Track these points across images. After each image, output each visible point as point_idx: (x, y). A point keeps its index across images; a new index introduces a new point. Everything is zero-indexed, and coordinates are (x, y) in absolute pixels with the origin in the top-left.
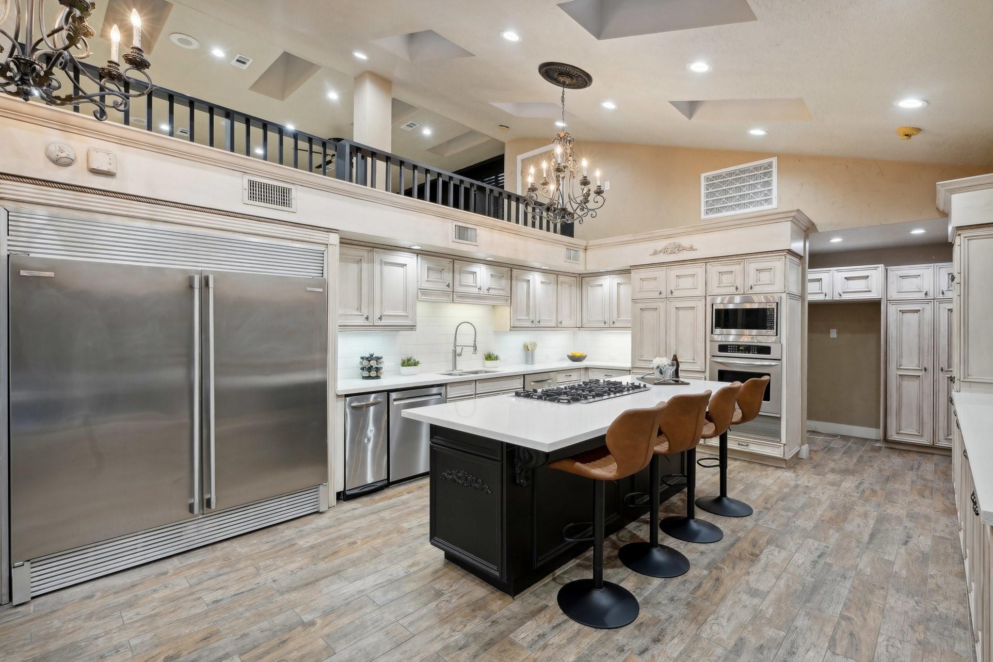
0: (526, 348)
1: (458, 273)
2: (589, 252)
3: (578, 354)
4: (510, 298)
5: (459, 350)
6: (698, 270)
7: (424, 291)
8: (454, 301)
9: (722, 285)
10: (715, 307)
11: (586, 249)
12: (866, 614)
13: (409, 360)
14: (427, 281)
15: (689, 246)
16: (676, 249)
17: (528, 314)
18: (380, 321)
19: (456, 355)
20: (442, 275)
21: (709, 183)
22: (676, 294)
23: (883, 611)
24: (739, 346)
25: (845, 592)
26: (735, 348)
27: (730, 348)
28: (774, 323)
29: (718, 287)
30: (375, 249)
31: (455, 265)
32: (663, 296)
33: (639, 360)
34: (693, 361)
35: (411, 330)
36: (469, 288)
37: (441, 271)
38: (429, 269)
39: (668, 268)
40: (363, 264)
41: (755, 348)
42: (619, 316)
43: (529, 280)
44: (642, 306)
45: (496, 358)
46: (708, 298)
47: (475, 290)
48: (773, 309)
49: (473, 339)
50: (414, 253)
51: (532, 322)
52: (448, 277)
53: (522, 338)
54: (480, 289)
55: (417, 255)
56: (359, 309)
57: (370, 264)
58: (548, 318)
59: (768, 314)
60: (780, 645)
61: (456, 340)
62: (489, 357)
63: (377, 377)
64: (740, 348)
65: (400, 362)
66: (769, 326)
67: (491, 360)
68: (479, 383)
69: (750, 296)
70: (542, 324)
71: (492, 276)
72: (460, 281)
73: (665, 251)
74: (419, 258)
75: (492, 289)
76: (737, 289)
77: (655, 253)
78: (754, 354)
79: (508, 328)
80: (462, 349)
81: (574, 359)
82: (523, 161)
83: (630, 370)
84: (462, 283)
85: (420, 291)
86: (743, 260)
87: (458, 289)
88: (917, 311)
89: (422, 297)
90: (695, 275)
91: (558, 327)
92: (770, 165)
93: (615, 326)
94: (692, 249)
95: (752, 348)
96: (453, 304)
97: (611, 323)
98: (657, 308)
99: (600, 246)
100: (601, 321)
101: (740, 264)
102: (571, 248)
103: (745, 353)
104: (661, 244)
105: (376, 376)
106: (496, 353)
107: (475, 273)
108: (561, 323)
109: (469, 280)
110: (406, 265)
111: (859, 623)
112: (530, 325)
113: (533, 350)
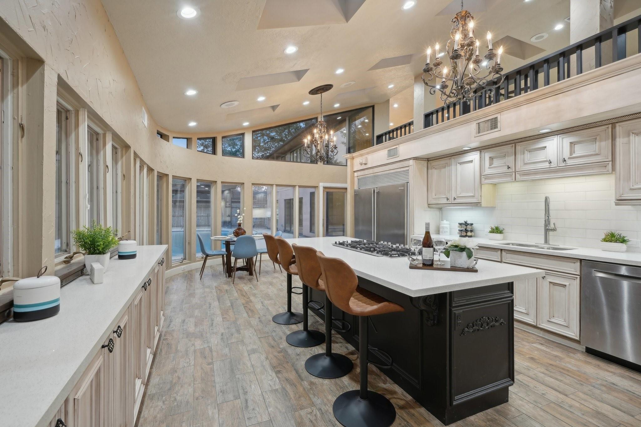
1: (522, 153)
7: (487, 177)
12: (202, 371)
13: (497, 229)
14: (490, 167)
18: (455, 200)
20: (505, 159)
23: (194, 379)
25: (217, 379)
30: (452, 157)
31: (517, 147)
38: (491, 158)
40: (447, 168)
47: (545, 165)
50: (478, 151)
52: (510, 160)
54: (550, 162)
60: (227, 339)
72: (523, 160)
74: (482, 152)
84: (527, 162)
85: (483, 177)
87: (521, 168)
96: (514, 182)
107: (545, 147)
110: (471, 161)
111: (204, 365)
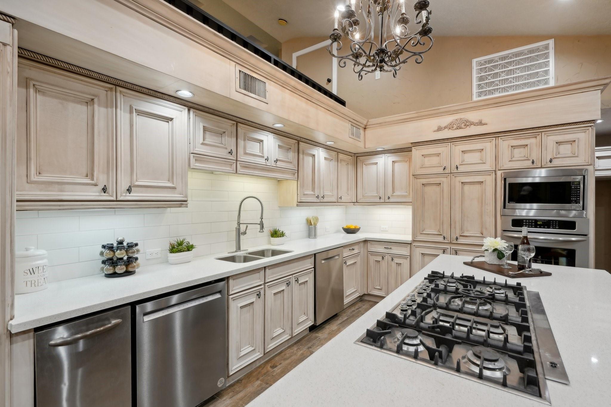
0: (309, 222)
1: (243, 139)
2: (367, 131)
3: (353, 227)
4: (297, 172)
5: (243, 228)
6: (488, 145)
7: (199, 157)
8: (238, 172)
9: (514, 159)
10: (507, 182)
11: (365, 129)
13: (180, 244)
14: (202, 144)
15: (477, 121)
16: (463, 125)
17: (313, 190)
18: (128, 194)
19: (239, 233)
20: (223, 139)
21: (482, 67)
22: (461, 169)
24: (536, 221)
26: (532, 222)
27: (526, 222)
28: (579, 197)
29: (510, 161)
30: (119, 89)
31: (239, 128)
32: (447, 171)
33: (421, 234)
34: (481, 235)
35: (180, 207)
36: (255, 157)
37: (222, 134)
38: (205, 129)
39: (453, 144)
40: (96, 106)
41: (556, 223)
42: (393, 191)
43: (314, 155)
44: (424, 181)
45: (282, 235)
46: (499, 173)
47: (262, 161)
48: (579, 182)
49: (260, 216)
50: (185, 106)
51: (318, 197)
52: (230, 142)
53: (305, 213)
54: (267, 159)
55: (189, 110)
56: (90, 174)
57: (110, 109)
58: (330, 195)
59: (573, 187)
61: (240, 217)
62: (275, 234)
63: (128, 273)
64: (538, 223)
65: (168, 247)
66: (574, 200)
67: (278, 237)
68: (269, 269)
70: (326, 200)
71: (280, 147)
72: (245, 148)
73: (450, 127)
74: (191, 113)
75: (280, 161)
76: (533, 162)
77: (440, 129)
78: (555, 229)
79: (295, 203)
80: (247, 227)
81: (349, 231)
82: (298, 58)
83: (411, 243)
84: (247, 152)
85: (194, 157)
86: (540, 133)
87: (242, 157)
89: (196, 165)
90: (483, 150)
91: (338, 202)
92: (547, 47)
93: (391, 201)
94: (481, 123)
95: (553, 223)
96: (236, 175)
97: (387, 198)
98: (440, 184)
99: (380, 124)
100: (376, 196)
101: (536, 137)
102: (354, 125)
103: (544, 228)
104: (445, 120)
105: (125, 272)
106: (281, 229)
107: (262, 141)
108: (341, 198)
109: (254, 148)
110: (171, 119)
112: (315, 200)
113: (315, 225)
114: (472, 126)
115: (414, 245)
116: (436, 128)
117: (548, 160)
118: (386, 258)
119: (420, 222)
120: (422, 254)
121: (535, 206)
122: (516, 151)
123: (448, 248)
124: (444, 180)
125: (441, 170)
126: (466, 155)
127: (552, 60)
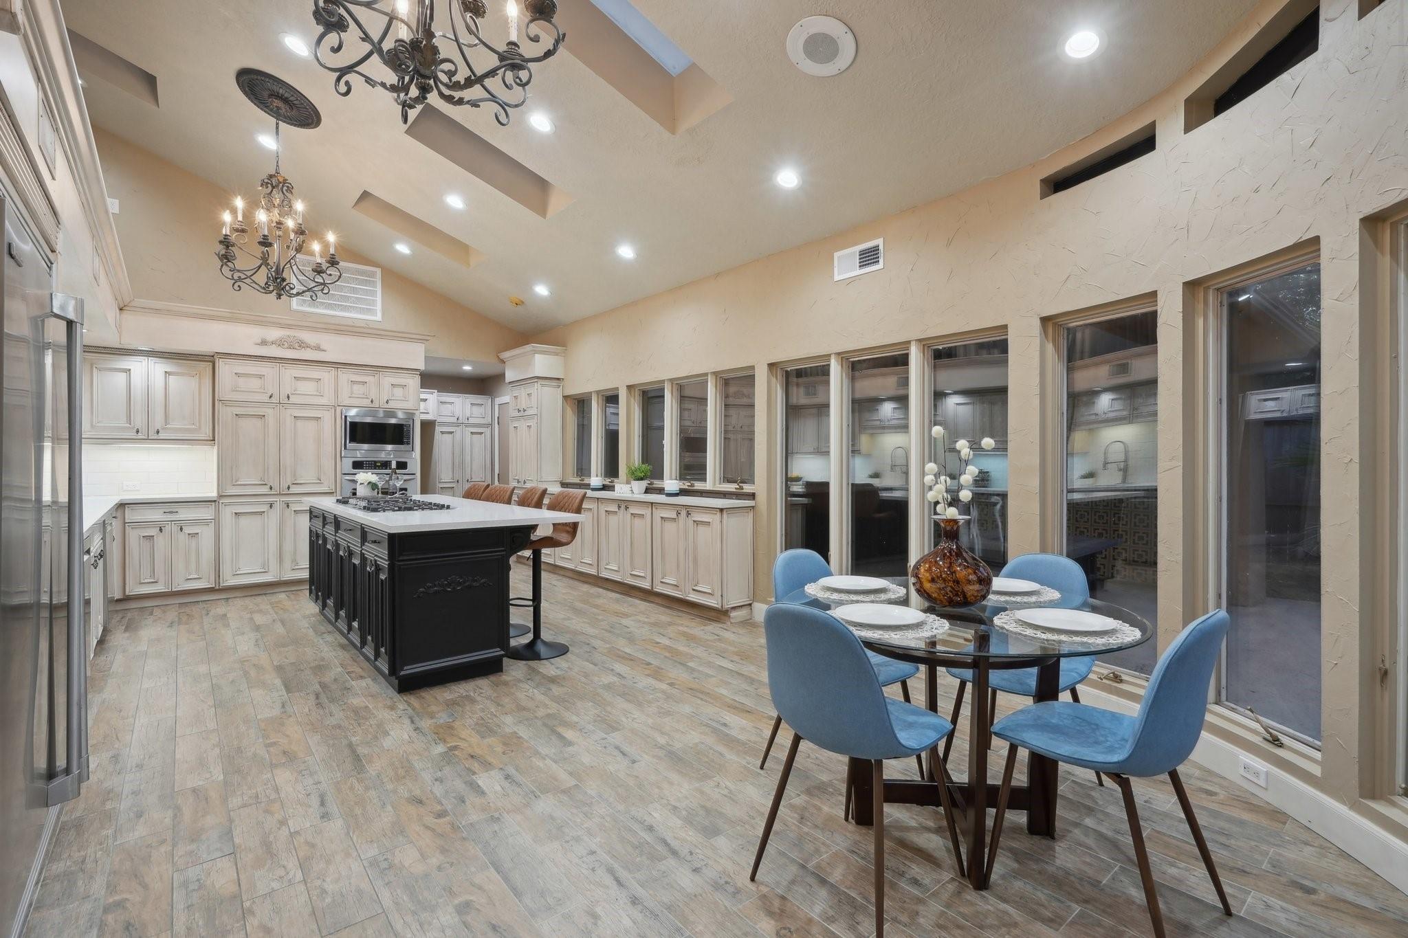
2: (126, 315)
6: (326, 375)
9: (355, 395)
10: (349, 420)
11: (121, 310)
15: (315, 345)
16: (297, 344)
22: (293, 399)
24: (375, 462)
26: (371, 464)
27: (366, 464)
28: (405, 439)
29: (350, 397)
32: (274, 400)
33: (233, 485)
34: (317, 481)
39: (283, 366)
42: (168, 422)
46: (339, 409)
48: (409, 426)
59: (404, 429)
64: (377, 464)
66: (405, 442)
69: (393, 412)
73: (279, 343)
76: (372, 401)
77: (264, 343)
83: (216, 501)
86: (377, 372)
88: (451, 433)
90: (320, 379)
92: (373, 273)
93: (162, 438)
94: (318, 348)
97: (152, 432)
98: (264, 416)
100: (128, 427)
101: (374, 376)
103: (382, 469)
104: (274, 334)
114: (308, 349)
115: (222, 503)
116: (260, 341)
117: (385, 401)
118: (167, 529)
119: (232, 468)
120: (236, 513)
121: (366, 446)
122: (356, 387)
123: (276, 501)
124: (270, 411)
125: (266, 399)
126: (299, 383)
127: (379, 289)
